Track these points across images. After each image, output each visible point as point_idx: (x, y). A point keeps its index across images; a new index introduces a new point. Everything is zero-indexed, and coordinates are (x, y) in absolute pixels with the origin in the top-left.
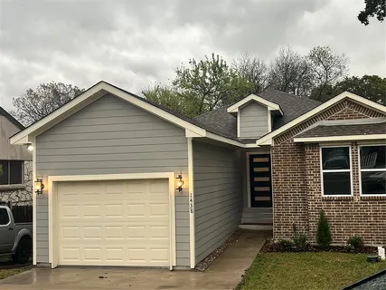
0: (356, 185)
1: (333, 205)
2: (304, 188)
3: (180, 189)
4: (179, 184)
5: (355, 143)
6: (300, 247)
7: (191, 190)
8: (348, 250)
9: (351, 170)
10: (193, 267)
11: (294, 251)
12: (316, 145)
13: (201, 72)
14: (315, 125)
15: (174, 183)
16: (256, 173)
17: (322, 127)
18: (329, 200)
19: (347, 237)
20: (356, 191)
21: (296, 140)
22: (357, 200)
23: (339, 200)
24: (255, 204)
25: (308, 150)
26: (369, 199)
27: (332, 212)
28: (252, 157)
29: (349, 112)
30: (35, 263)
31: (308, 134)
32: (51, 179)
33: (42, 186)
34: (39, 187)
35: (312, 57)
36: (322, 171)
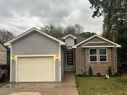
0: (98, 59)
1: (92, 64)
2: (85, 60)
3: (57, 59)
4: (57, 58)
5: (98, 48)
6: (84, 75)
7: (60, 60)
8: (97, 76)
9: (97, 55)
10: (60, 81)
11: (83, 76)
12: (88, 48)
13: (47, 28)
14: (87, 43)
15: (55, 58)
16: (69, 56)
17: (89, 43)
18: (91, 63)
19: (96, 73)
20: (98, 61)
21: (83, 47)
22: (98, 63)
23: (94, 63)
24: (68, 64)
25: (86, 50)
26: (102, 63)
27: (92, 66)
28: (67, 51)
29: (96, 40)
30: (11, 82)
31: (86, 45)
32: (17, 56)
33: (14, 58)
34: (13, 59)
35: (75, 26)
36: (90, 55)
